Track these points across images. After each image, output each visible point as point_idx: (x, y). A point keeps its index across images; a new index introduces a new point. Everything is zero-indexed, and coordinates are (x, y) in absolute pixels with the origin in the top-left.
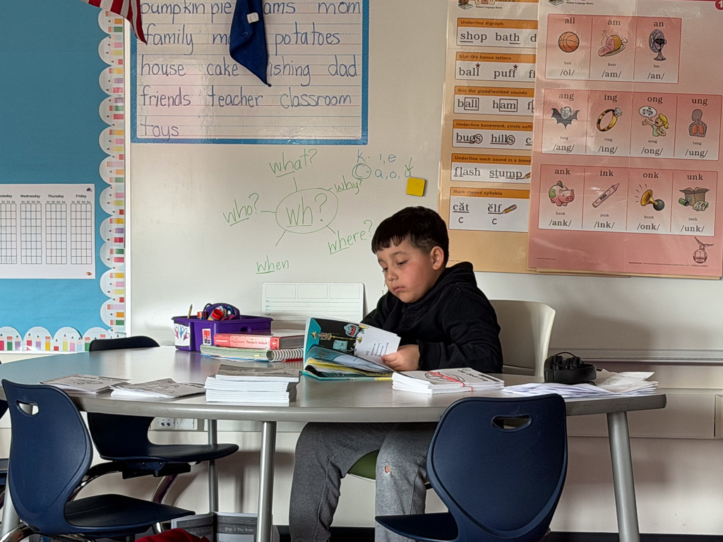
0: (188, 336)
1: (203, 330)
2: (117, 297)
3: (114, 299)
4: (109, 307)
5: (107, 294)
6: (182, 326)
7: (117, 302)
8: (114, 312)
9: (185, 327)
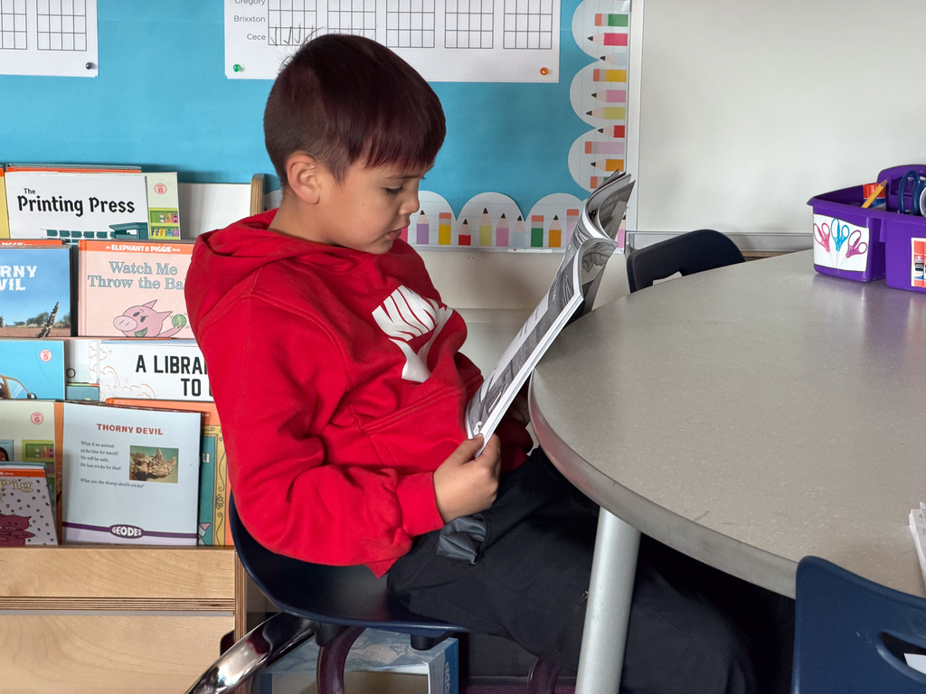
0: (863, 248)
1: (913, 240)
2: (609, 125)
3: (601, 131)
4: (589, 148)
5: (587, 119)
6: (842, 223)
7: (608, 137)
8: (600, 158)
9: (853, 227)
